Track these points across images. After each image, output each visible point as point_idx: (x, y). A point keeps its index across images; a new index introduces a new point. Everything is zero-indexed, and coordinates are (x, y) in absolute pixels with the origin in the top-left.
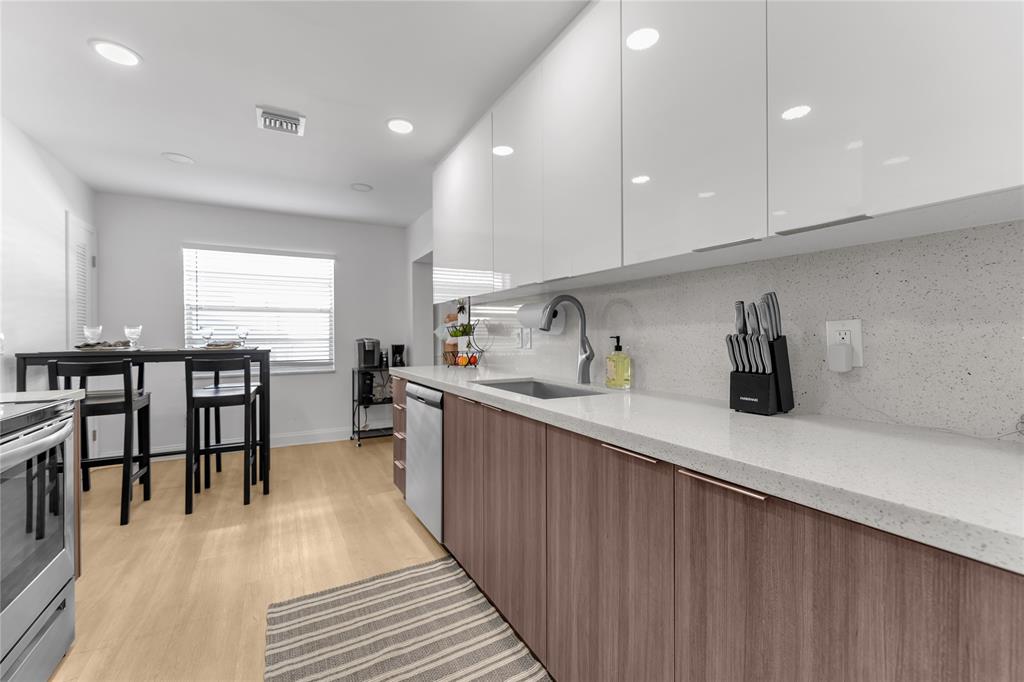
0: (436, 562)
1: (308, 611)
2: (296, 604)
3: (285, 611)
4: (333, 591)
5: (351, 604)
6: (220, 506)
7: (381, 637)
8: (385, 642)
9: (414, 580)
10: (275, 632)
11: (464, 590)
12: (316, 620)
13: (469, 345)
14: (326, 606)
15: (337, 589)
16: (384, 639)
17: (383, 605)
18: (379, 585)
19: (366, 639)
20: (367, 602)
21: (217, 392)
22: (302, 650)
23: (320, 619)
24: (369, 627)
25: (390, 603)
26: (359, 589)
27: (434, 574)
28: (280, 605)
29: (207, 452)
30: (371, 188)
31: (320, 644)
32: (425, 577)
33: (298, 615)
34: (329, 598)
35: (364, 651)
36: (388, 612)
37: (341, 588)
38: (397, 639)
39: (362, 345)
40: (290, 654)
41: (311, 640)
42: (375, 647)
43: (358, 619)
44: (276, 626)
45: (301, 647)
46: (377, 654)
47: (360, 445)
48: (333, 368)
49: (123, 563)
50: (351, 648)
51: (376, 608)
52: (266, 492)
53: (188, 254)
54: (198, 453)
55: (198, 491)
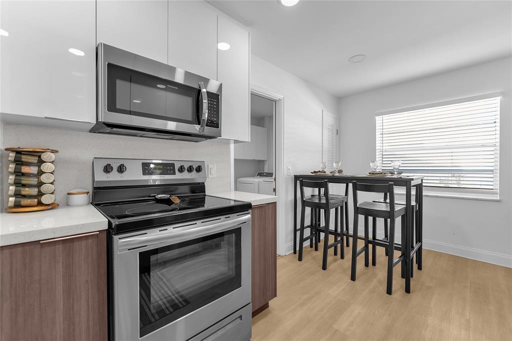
52: (408, 290)
53: (378, 119)
54: (367, 242)
55: (367, 265)
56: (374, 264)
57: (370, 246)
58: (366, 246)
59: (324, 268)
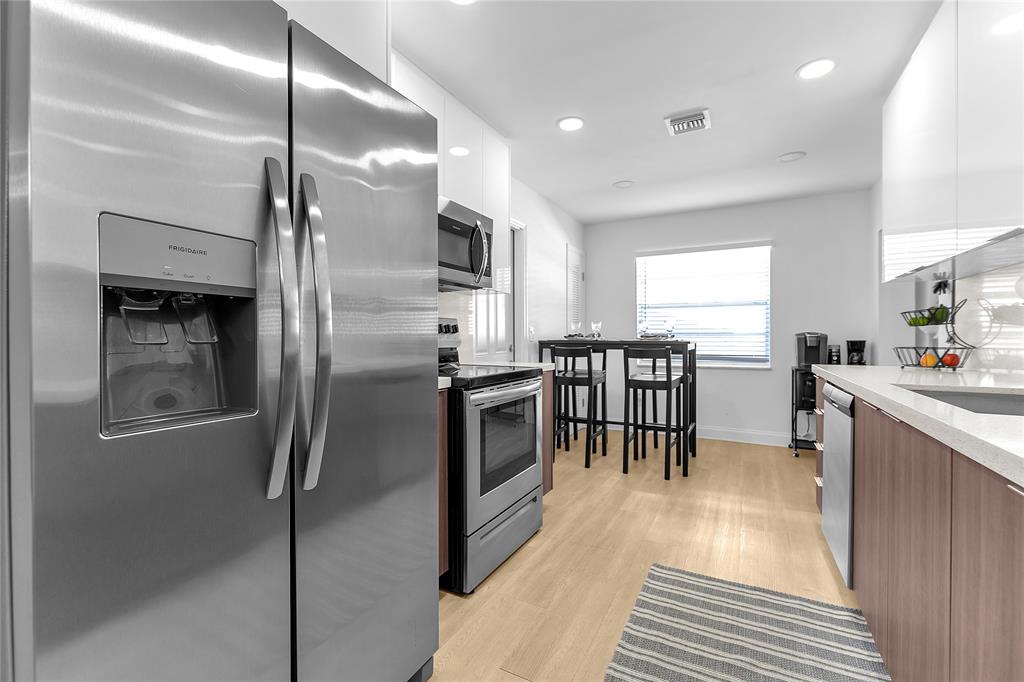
0: (842, 609)
1: (681, 584)
2: (674, 573)
3: (664, 574)
4: (710, 579)
5: (723, 599)
6: (648, 474)
7: (740, 643)
8: (742, 650)
9: (803, 613)
10: (650, 585)
11: (870, 659)
12: (686, 595)
13: (951, 339)
14: (698, 589)
15: (714, 580)
16: (742, 648)
17: (754, 618)
18: (758, 597)
19: (724, 637)
20: (739, 606)
21: (655, 378)
22: (665, 611)
23: (689, 595)
24: (731, 628)
25: (763, 619)
26: (737, 591)
27: (832, 620)
28: (662, 568)
29: (645, 428)
30: (804, 154)
31: (681, 615)
32: (820, 618)
33: (673, 582)
34: (703, 583)
35: (717, 645)
36: (757, 626)
37: (718, 581)
38: (755, 654)
39: (802, 339)
40: (655, 608)
41: (674, 607)
42: (729, 648)
43: (723, 615)
44: (652, 582)
45: (665, 607)
46: (728, 655)
47: (797, 456)
48: (767, 365)
49: (579, 492)
50: (706, 635)
51: (746, 616)
52: (685, 474)
53: (640, 261)
54: (636, 427)
55: (636, 458)
56: (644, 456)
57: (640, 431)
58: (636, 433)
59: (587, 465)
